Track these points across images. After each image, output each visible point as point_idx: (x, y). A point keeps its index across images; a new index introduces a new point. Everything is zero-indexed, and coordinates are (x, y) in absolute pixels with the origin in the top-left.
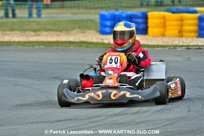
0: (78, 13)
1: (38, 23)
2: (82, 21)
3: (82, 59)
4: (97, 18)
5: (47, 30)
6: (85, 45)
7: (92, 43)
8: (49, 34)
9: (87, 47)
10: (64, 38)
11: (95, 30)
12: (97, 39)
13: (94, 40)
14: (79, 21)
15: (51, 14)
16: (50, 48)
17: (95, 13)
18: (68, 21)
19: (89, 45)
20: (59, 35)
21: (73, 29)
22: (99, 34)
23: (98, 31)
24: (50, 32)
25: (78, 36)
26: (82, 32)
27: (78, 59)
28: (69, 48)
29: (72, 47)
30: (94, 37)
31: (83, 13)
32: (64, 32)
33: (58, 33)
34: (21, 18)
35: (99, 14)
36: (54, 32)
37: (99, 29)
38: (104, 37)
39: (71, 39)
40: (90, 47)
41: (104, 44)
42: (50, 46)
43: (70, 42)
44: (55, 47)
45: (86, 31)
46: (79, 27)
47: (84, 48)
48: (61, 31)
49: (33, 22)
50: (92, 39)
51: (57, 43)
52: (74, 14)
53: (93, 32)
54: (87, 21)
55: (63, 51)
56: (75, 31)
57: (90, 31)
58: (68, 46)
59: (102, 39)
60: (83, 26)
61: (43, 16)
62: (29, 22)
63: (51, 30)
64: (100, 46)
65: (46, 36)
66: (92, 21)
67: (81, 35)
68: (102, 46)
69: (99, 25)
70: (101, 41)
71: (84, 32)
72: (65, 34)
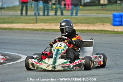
0: (100, 13)
1: (76, 19)
2: (103, 18)
3: (102, 40)
4: (111, 16)
5: (82, 23)
6: (103, 32)
7: (108, 31)
8: (83, 25)
9: (105, 33)
10: (91, 28)
11: (110, 23)
12: (111, 28)
13: (109, 29)
14: (101, 18)
15: (85, 13)
16: (83, 33)
17: (110, 14)
18: (94, 18)
19: (106, 32)
20: (88, 26)
21: (97, 22)
22: (112, 26)
23: (112, 24)
24: (83, 24)
25: (100, 27)
26: (102, 25)
27: (100, 40)
28: (94, 33)
29: (96, 33)
30: (109, 27)
31: (103, 13)
32: (92, 24)
33: (88, 25)
34: (67, 15)
35: (112, 14)
36: (86, 24)
37: (112, 23)
38: (115, 27)
39: (96, 28)
40: (106, 33)
41: (114, 31)
42: (83, 32)
43: (95, 30)
44: (86, 33)
45: (105, 24)
46: (101, 22)
47: (103, 34)
48: (90, 24)
49: (74, 18)
50: (108, 28)
51: (88, 30)
52: (98, 14)
53: (109, 24)
54: (106, 18)
55: (91, 35)
56: (98, 24)
57: (107, 24)
58: (93, 33)
59: (114, 29)
60: (103, 21)
61: (79, 15)
62: (72, 18)
63: (84, 23)
64: (112, 33)
65: (81, 26)
66: (108, 18)
67: (102, 26)
68: (114, 33)
69: (112, 20)
70: (113, 30)
71: (104, 25)
72: (92, 26)
